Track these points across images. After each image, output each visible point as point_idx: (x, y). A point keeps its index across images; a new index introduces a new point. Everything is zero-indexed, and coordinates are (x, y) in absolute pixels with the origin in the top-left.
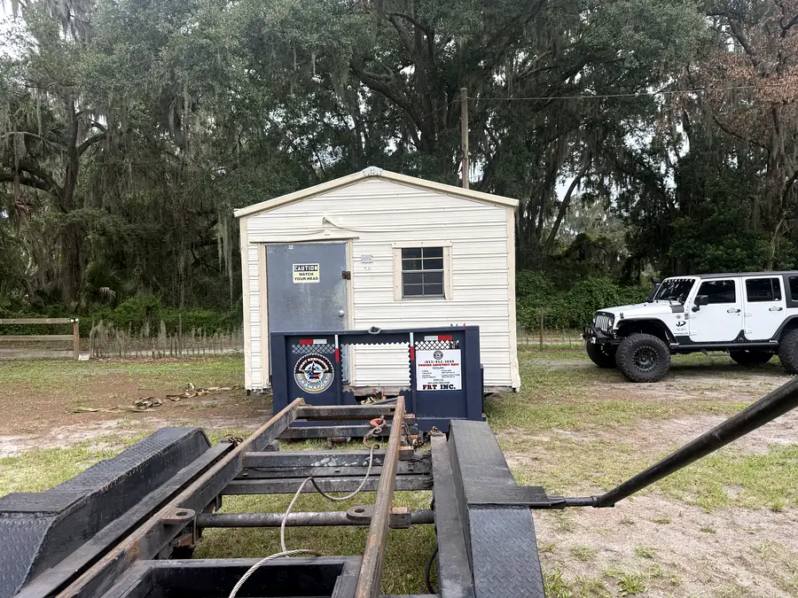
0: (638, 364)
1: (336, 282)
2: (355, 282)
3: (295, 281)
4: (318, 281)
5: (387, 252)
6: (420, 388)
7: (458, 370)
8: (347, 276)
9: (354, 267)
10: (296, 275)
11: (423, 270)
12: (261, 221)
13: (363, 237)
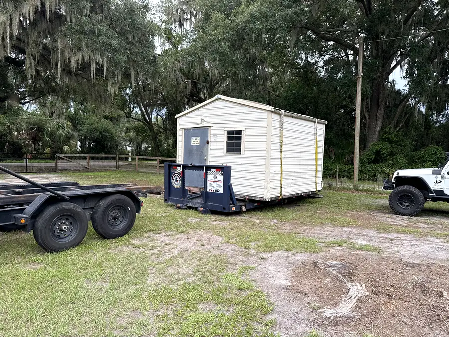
0: (401, 204)
1: (205, 145)
2: (211, 145)
3: (192, 144)
4: (199, 144)
5: (221, 132)
6: (208, 191)
7: (221, 184)
8: (208, 142)
9: (211, 139)
10: (192, 142)
11: (234, 141)
12: (185, 119)
13: (214, 126)
